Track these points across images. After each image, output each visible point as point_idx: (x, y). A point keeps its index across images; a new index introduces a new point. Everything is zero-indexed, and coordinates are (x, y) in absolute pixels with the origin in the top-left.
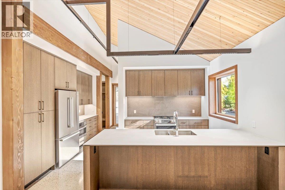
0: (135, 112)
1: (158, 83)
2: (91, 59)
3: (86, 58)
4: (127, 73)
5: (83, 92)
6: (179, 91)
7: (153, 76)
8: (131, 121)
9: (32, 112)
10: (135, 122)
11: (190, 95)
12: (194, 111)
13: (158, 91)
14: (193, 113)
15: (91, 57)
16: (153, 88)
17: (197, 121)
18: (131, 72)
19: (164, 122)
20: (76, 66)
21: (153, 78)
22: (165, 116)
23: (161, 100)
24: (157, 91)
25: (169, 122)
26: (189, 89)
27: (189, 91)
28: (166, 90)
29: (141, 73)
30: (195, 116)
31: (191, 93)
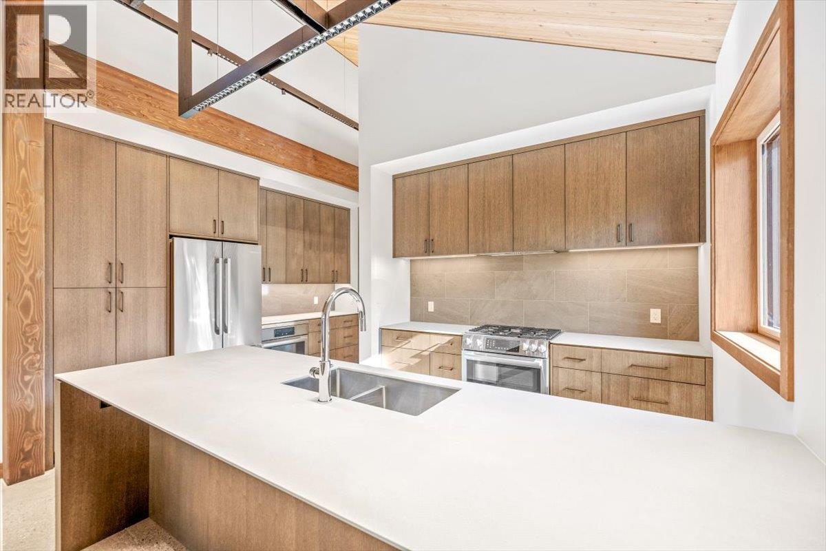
0: (431, 307)
1: (489, 205)
2: (320, 159)
3: (298, 158)
4: (397, 185)
5: (311, 249)
6: (571, 228)
7: (471, 183)
8: (396, 334)
9: (83, 285)
10: (406, 338)
11: (624, 242)
12: (655, 316)
13: (487, 235)
14: (652, 320)
15: (317, 155)
16: (471, 225)
17: (640, 360)
18: (407, 180)
19: (493, 348)
20: (258, 179)
21: (471, 187)
22: (515, 328)
23: (516, 269)
24: (484, 234)
25: (509, 351)
26: (616, 218)
27: (614, 225)
28: (516, 229)
29: (435, 177)
30: (666, 338)
31: (626, 236)
